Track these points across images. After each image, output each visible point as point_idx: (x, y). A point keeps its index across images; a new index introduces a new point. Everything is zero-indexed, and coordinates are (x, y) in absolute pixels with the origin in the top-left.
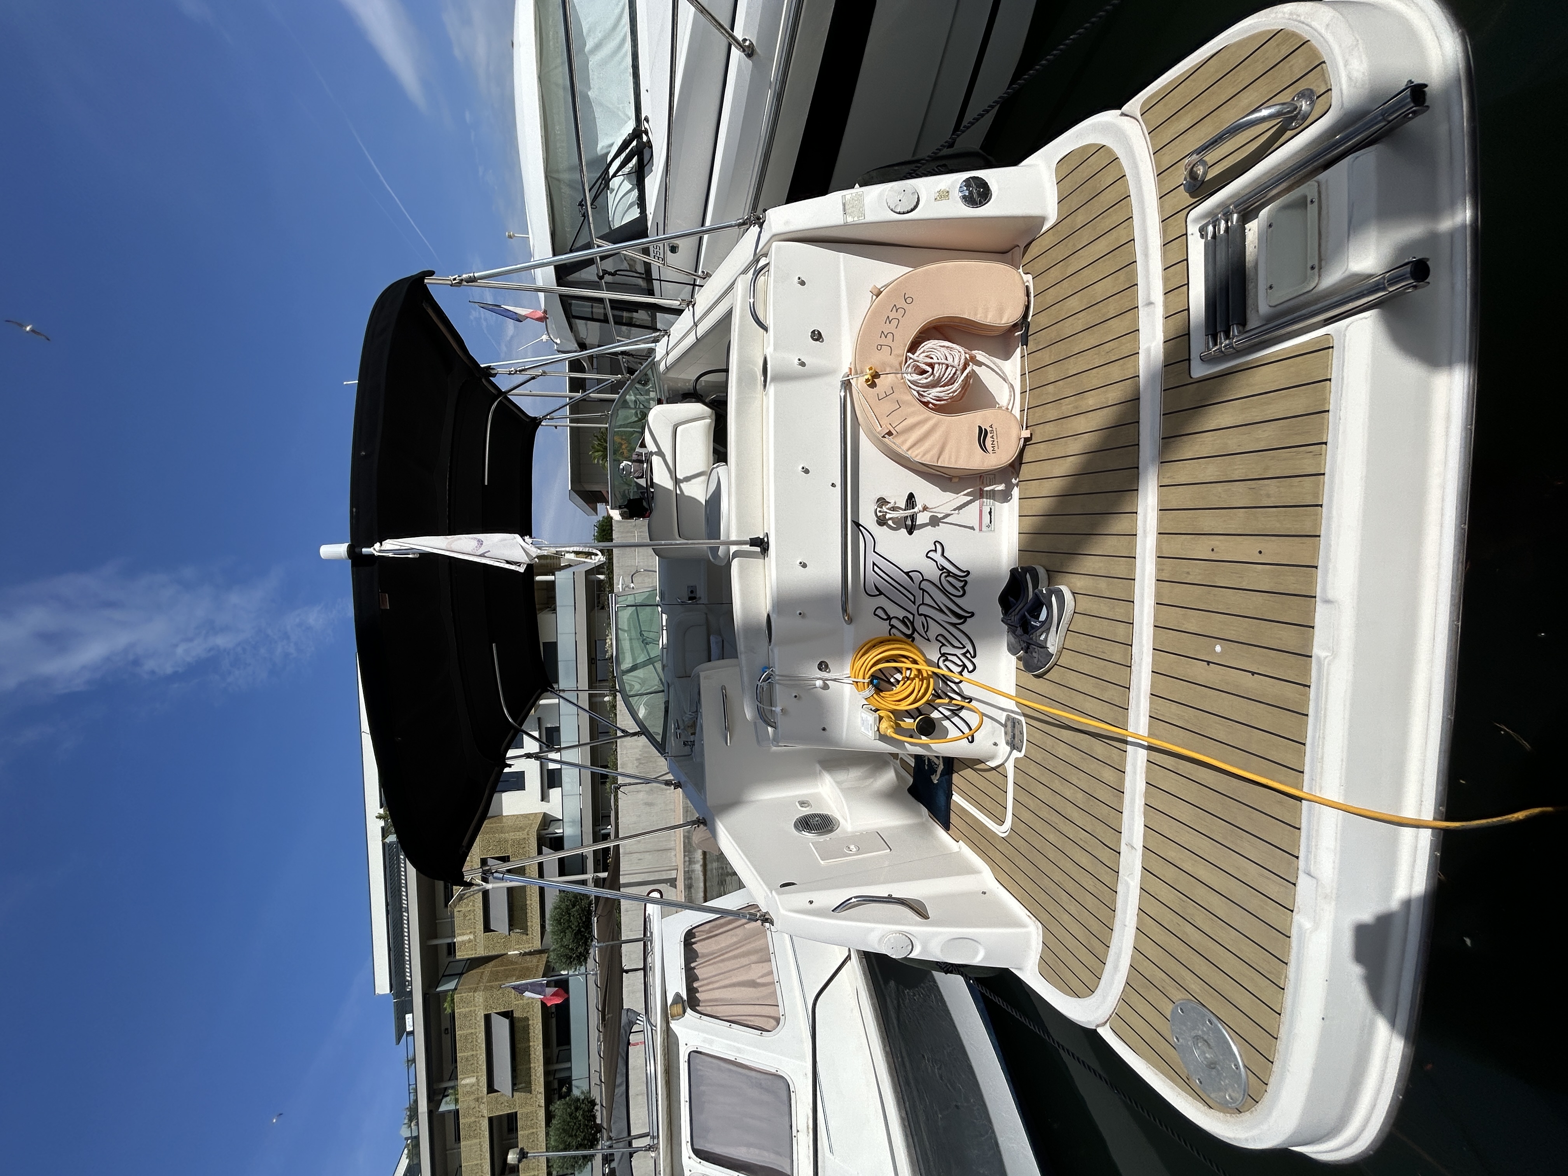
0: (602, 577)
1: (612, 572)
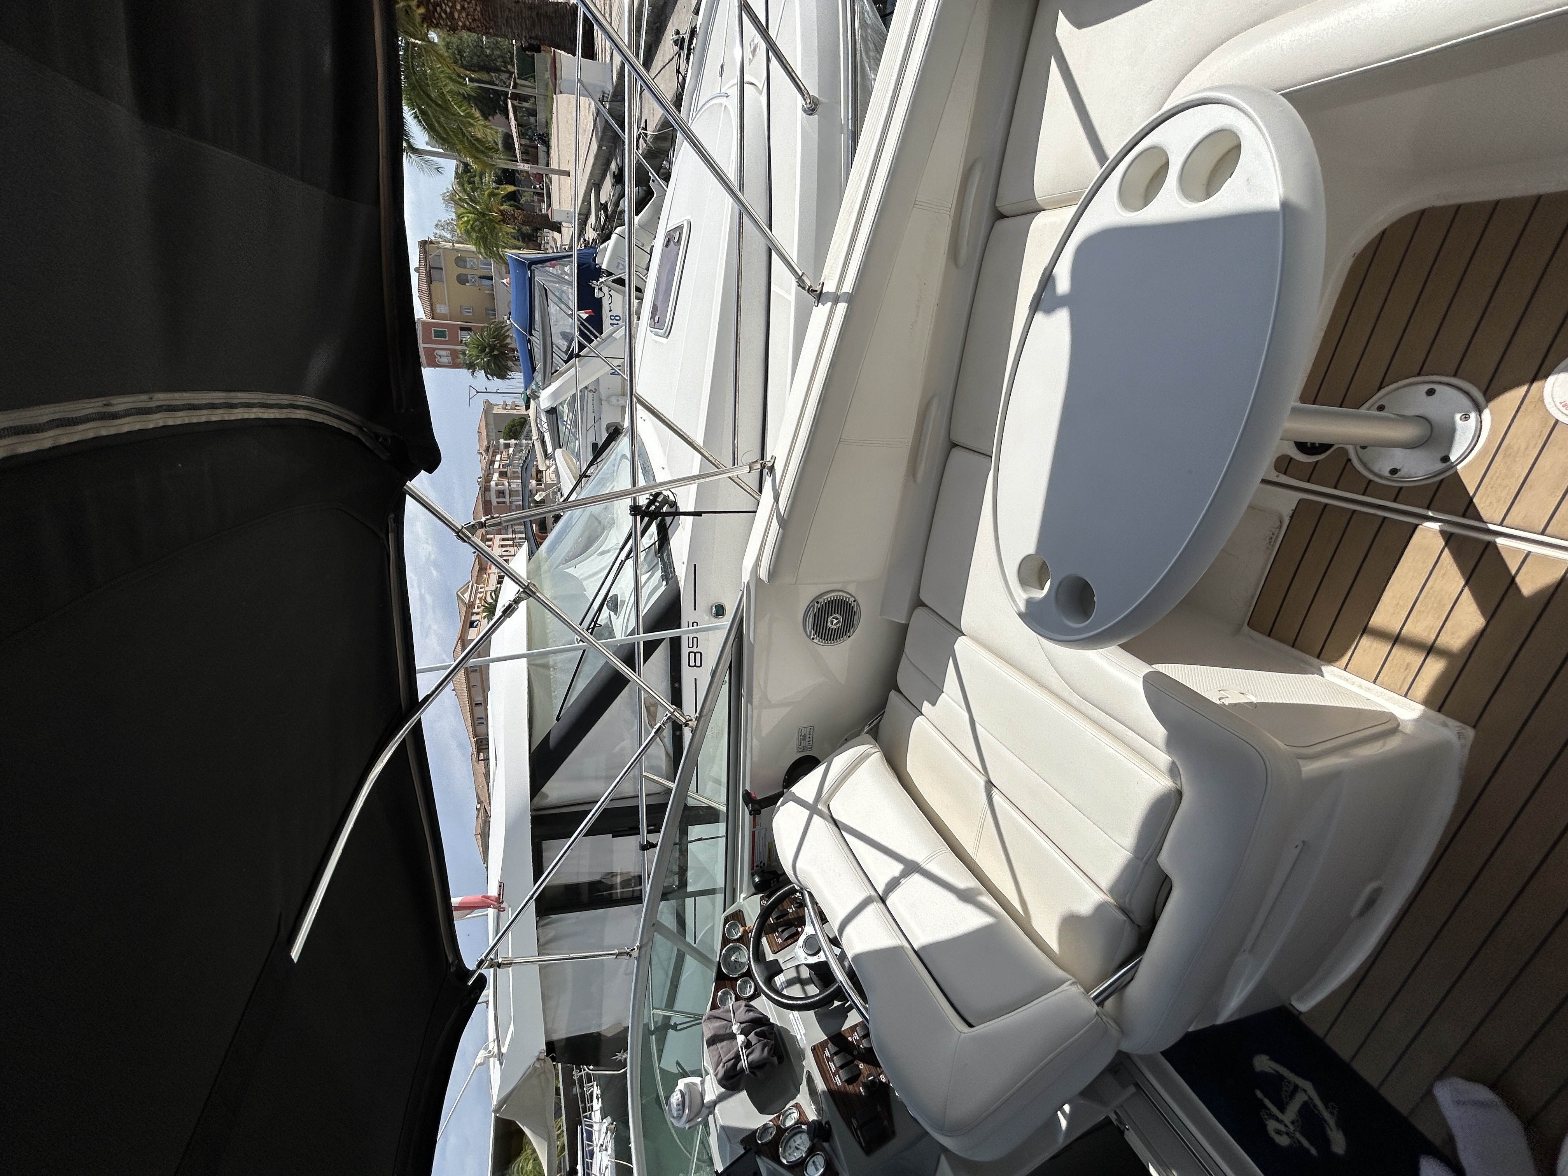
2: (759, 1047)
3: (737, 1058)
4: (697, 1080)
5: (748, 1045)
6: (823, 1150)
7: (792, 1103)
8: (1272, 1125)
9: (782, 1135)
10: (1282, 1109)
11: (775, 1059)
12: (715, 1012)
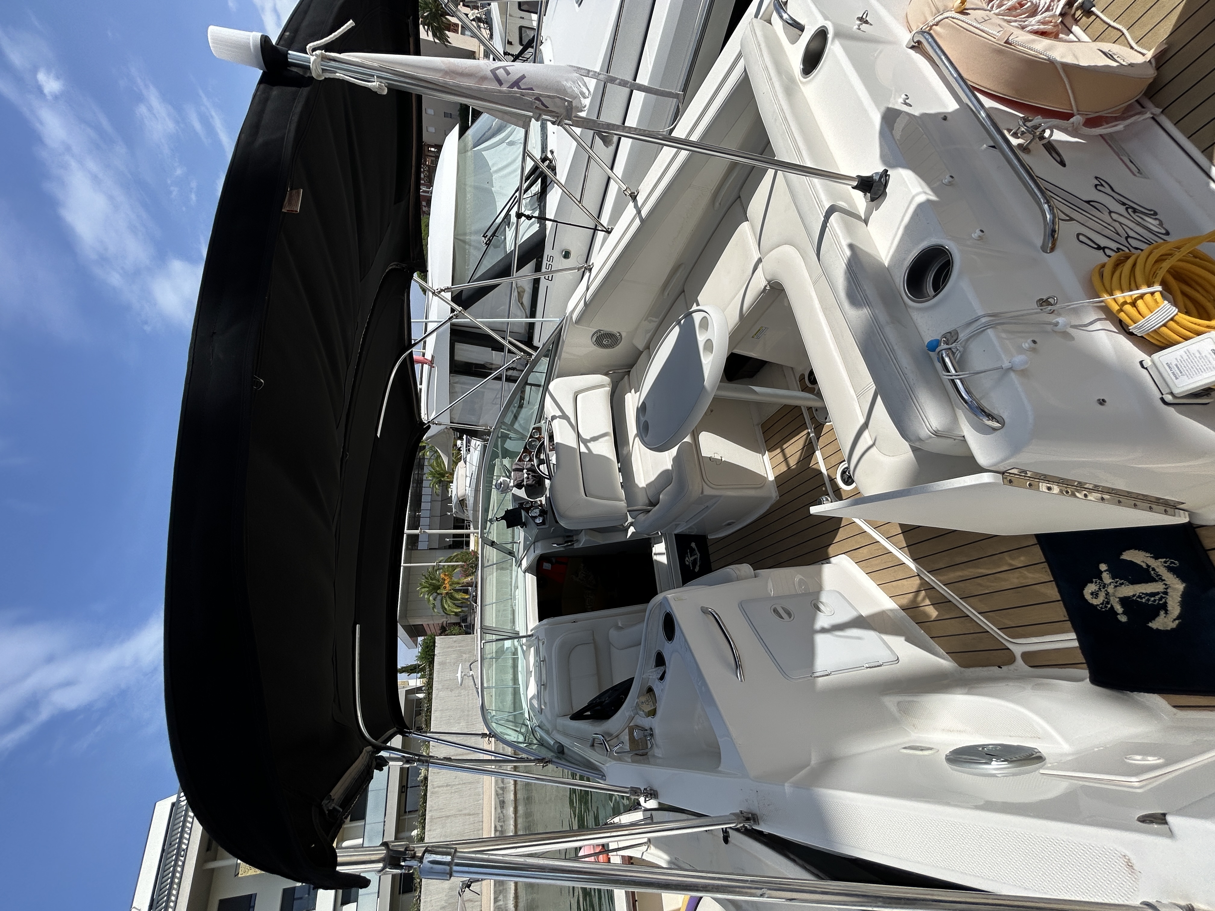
0: (421, 696)
1: (431, 687)
2: (532, 480)
3: (523, 481)
4: (508, 480)
5: (528, 478)
6: (544, 517)
7: (539, 499)
8: (687, 559)
9: (533, 506)
10: (691, 557)
11: (537, 485)
12: (519, 463)
